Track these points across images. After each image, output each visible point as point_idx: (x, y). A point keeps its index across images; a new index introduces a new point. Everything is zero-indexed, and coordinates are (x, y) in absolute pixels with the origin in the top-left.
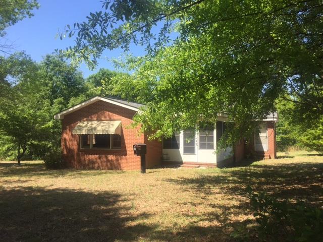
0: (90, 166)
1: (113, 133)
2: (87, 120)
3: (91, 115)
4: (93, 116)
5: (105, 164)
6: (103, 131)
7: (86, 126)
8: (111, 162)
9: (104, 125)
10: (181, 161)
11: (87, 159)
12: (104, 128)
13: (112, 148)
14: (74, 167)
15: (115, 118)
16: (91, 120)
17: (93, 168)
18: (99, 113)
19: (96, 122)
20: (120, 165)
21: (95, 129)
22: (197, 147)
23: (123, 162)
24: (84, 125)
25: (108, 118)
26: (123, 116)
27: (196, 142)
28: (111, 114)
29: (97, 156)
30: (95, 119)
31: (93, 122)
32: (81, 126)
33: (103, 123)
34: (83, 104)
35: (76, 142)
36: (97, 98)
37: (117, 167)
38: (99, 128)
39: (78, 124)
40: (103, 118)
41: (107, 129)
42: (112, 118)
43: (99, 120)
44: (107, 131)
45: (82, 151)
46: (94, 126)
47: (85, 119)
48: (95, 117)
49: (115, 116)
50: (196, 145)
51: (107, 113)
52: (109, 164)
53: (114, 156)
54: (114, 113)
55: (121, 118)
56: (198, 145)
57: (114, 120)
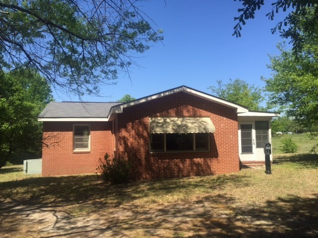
1: (212, 132)
2: (161, 116)
3: (167, 110)
4: (170, 111)
8: (198, 165)
12: (196, 125)
13: (196, 150)
15: (203, 114)
16: (168, 116)
18: (179, 108)
19: (176, 118)
22: (254, 146)
23: (214, 165)
24: (161, 121)
27: (253, 142)
30: (173, 114)
31: (172, 119)
32: (159, 123)
34: (162, 95)
37: (206, 171)
40: (185, 114)
44: (205, 129)
47: (158, 114)
48: (172, 112)
50: (253, 144)
51: (190, 108)
52: (195, 168)
53: (202, 159)
54: (200, 109)
55: (210, 114)
56: (255, 144)
57: (201, 116)
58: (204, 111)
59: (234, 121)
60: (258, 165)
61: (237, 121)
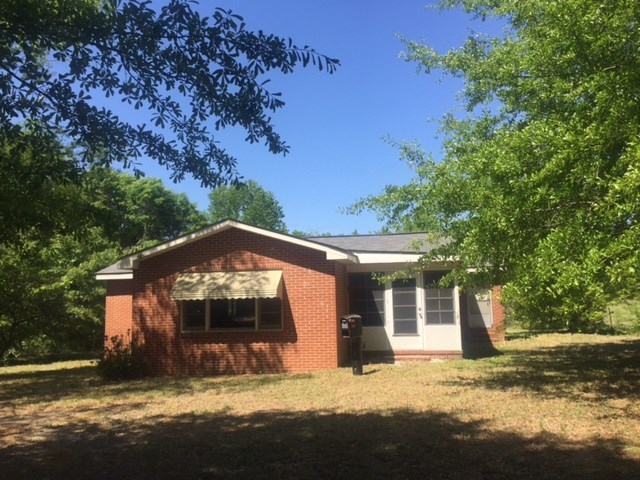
0: (208, 369)
1: (271, 297)
2: (198, 271)
3: (208, 260)
4: (213, 262)
5: (243, 362)
6: (247, 292)
7: (201, 282)
8: (260, 355)
9: (244, 278)
10: (388, 349)
11: (200, 352)
12: (247, 285)
13: (259, 328)
14: (166, 372)
15: (268, 265)
16: (209, 270)
17: (215, 373)
18: (228, 255)
19: (222, 274)
20: (281, 362)
21: (227, 287)
22: (421, 322)
23: (289, 355)
24: (194, 281)
25: (250, 266)
26: (285, 261)
27: (418, 312)
28: (256, 256)
29: (225, 346)
30: (218, 267)
31: (215, 275)
32: (188, 283)
33: (240, 275)
34: (193, 236)
35: (169, 318)
36: (227, 223)
37: (275, 365)
38: (236, 286)
39: (179, 279)
40: (238, 266)
41: (256, 288)
42: (261, 265)
43: (228, 268)
44: (257, 292)
45: (184, 337)
46: (221, 281)
47: (193, 268)
48: (217, 264)
49: (269, 261)
50: (418, 316)
51: (247, 255)
52: (254, 361)
53: (267, 344)
54: (265, 255)
55: (281, 264)
56: (423, 316)
57: (265, 269)
58: (271, 260)
59: (327, 276)
60: (417, 359)
61: (333, 275)
